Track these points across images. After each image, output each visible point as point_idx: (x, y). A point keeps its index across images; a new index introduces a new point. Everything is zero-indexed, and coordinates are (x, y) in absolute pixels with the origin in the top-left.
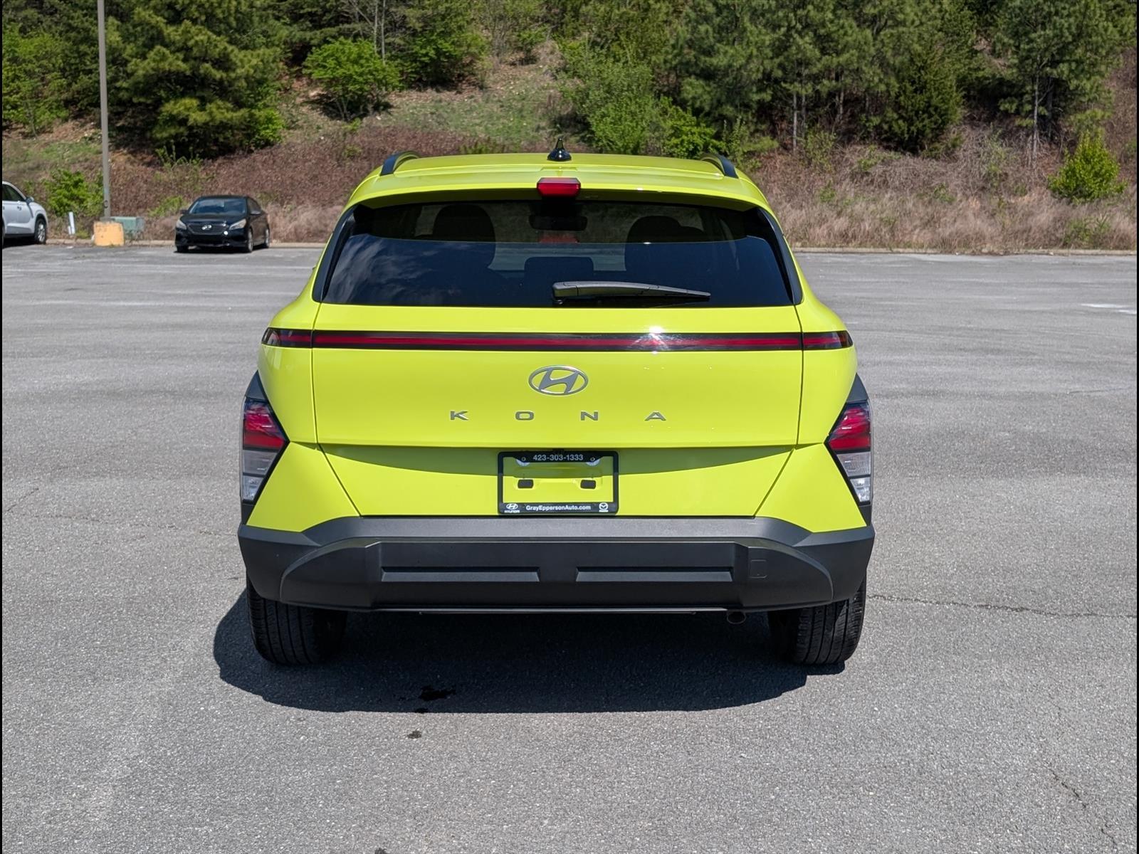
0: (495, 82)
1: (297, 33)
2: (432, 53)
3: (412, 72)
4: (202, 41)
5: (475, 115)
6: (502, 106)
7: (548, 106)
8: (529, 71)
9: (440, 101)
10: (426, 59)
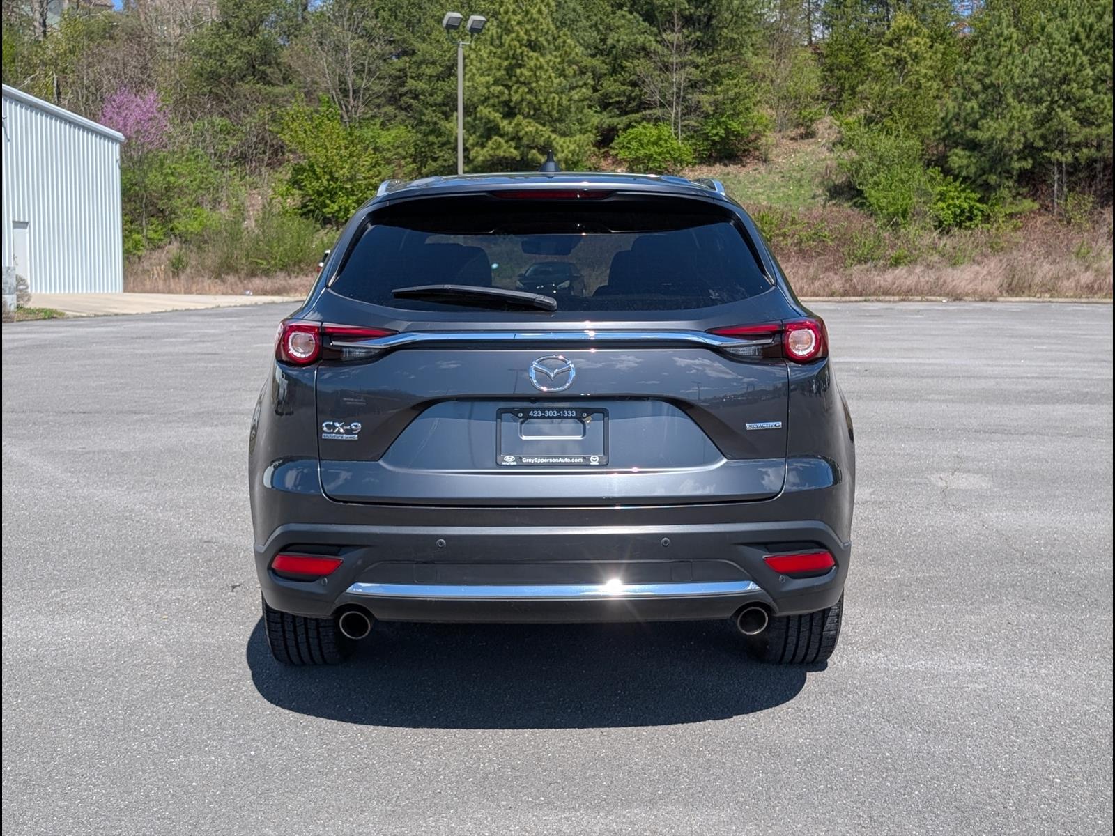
0: (778, 156)
1: (606, 119)
2: (722, 132)
3: (704, 150)
4: (531, 132)
5: (758, 185)
6: (783, 177)
7: (825, 177)
8: (809, 145)
9: (728, 174)
10: (716, 138)
